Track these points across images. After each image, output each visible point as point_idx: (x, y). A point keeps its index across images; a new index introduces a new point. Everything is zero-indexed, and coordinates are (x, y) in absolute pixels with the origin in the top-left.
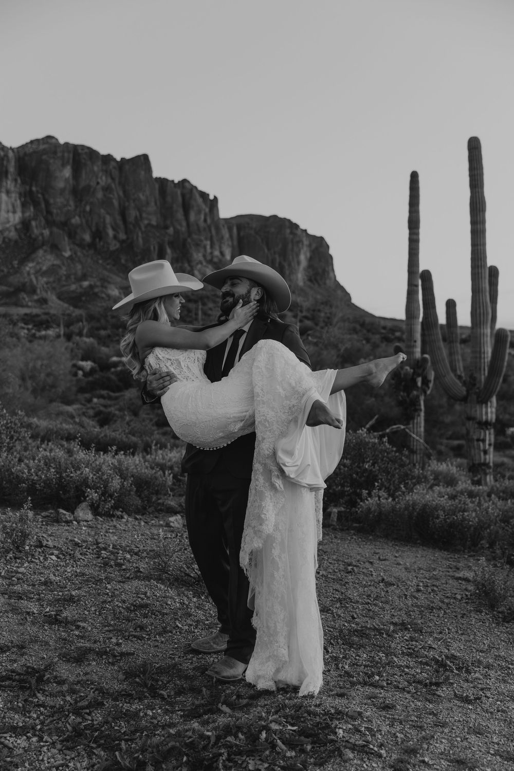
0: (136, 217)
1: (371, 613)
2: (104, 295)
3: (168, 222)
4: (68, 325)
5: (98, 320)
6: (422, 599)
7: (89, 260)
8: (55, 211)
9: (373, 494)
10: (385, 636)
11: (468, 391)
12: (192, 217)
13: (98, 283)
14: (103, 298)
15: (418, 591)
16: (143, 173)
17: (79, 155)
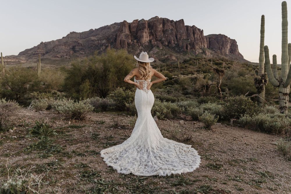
0: (180, 37)
1: (240, 155)
2: (171, 59)
3: (189, 38)
4: (161, 68)
5: (169, 66)
6: (259, 151)
7: (167, 50)
8: (158, 37)
9: (244, 115)
10: (244, 163)
11: (280, 84)
12: (196, 36)
13: (169, 56)
15: (258, 148)
16: (182, 25)
17: (164, 21)
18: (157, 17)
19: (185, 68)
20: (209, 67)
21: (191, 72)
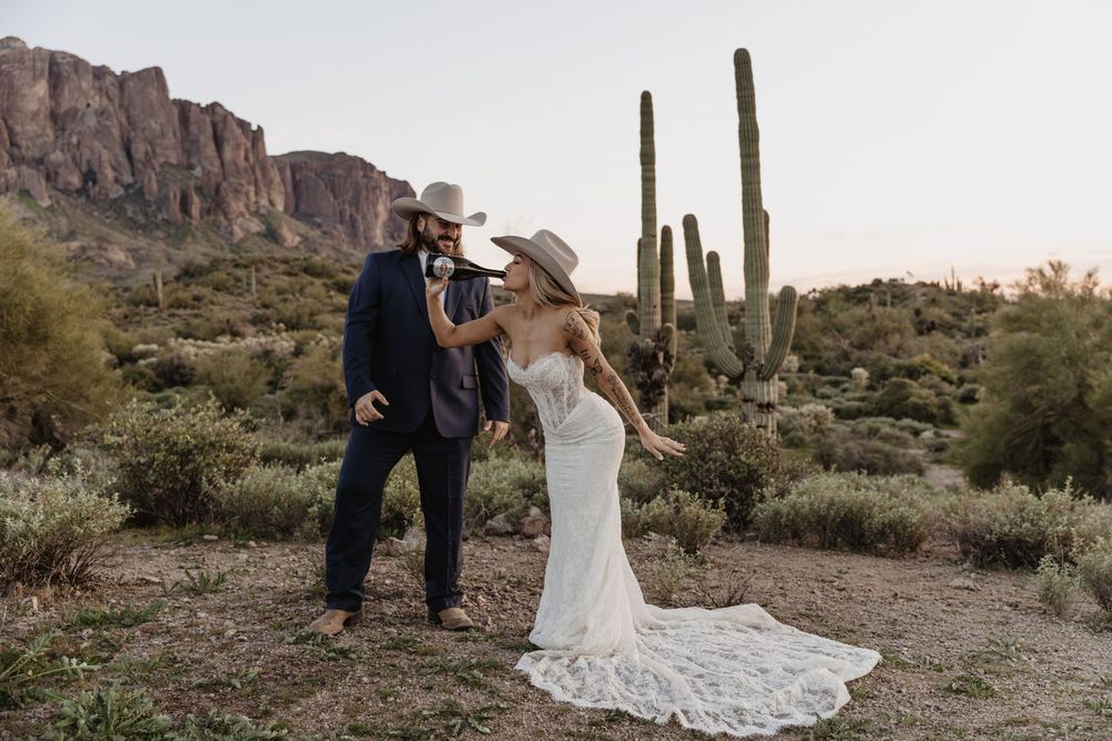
0: (147, 153)
2: (103, 261)
3: (194, 160)
7: (79, 211)
8: (24, 143)
11: (744, 366)
12: (228, 154)
13: (94, 244)
14: (101, 265)
16: (155, 92)
17: (58, 64)
18: (16, 39)
19: (193, 308)
20: (310, 300)
21: (225, 326)
